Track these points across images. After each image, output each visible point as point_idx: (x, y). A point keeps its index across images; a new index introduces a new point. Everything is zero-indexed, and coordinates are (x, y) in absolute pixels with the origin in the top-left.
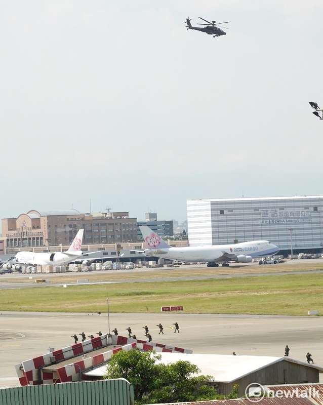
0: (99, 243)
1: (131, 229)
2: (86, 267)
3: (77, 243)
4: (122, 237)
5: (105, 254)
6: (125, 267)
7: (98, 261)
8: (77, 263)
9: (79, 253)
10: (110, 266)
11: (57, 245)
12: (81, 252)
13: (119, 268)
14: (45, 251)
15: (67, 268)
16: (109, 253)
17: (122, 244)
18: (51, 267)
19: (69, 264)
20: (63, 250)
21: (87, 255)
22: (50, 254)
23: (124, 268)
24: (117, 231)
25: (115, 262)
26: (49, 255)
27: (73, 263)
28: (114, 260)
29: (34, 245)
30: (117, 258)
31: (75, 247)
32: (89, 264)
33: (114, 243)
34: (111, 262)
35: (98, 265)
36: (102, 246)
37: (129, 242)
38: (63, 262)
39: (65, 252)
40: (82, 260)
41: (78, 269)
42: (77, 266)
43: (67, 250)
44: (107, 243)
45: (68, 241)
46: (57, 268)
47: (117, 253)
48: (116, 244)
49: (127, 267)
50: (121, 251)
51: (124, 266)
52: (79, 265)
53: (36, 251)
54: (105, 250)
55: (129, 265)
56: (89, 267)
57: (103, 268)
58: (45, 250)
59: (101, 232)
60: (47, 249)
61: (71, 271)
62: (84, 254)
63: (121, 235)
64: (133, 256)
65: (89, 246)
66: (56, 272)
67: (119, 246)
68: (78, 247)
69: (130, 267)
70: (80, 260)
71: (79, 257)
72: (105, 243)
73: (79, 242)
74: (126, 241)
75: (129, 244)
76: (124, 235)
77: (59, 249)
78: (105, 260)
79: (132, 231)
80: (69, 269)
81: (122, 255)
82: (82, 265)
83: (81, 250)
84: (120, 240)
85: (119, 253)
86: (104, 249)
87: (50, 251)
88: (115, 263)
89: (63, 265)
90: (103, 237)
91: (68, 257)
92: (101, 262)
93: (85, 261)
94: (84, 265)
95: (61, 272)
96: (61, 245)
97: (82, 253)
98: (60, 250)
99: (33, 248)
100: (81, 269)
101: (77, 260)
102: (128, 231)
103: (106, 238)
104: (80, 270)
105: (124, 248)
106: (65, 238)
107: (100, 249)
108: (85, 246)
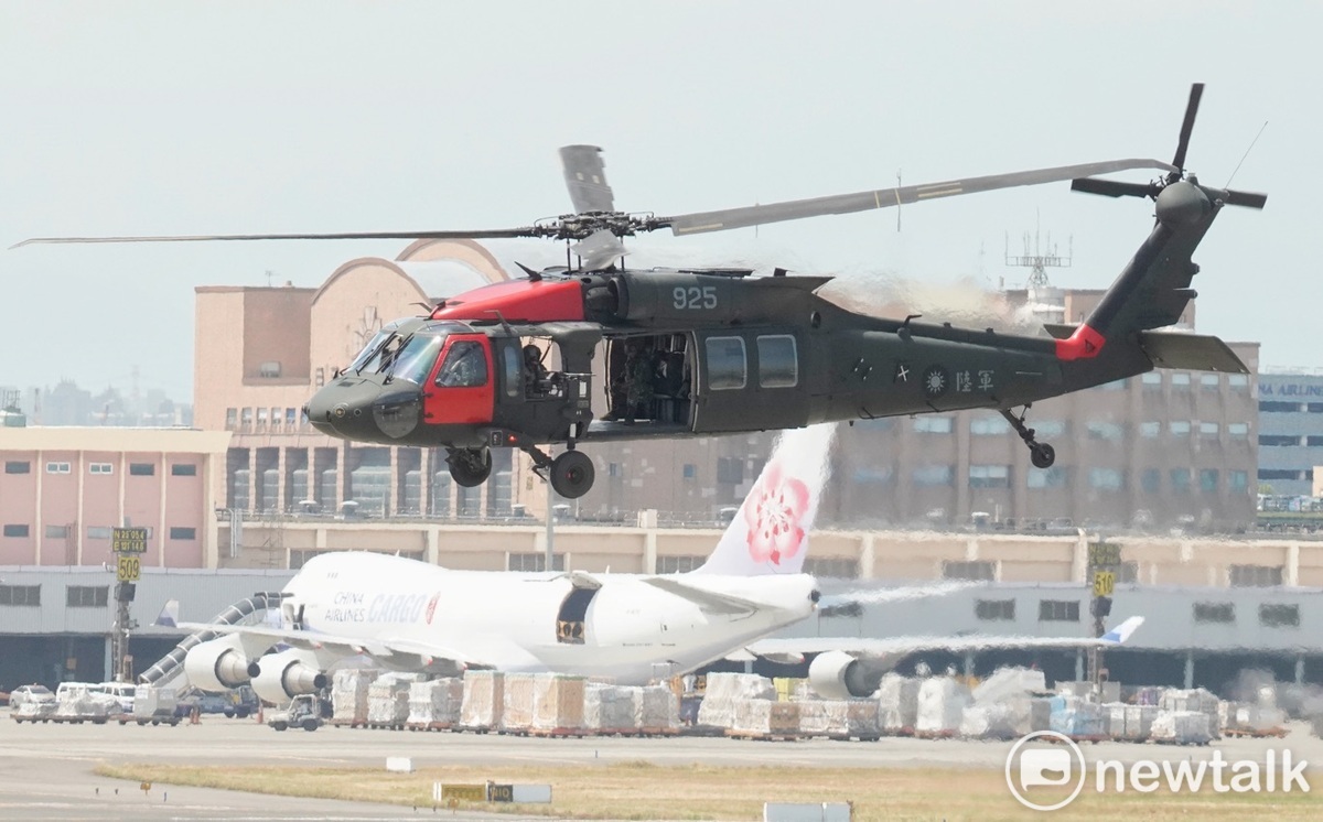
0: (949, 523)
1: (1209, 429)
2: (836, 710)
3: (773, 509)
4: (1137, 484)
5: (996, 611)
6: (1146, 723)
7: (939, 661)
8: (767, 667)
9: (790, 589)
10: (1025, 707)
11: (620, 521)
12: (808, 582)
13: (1092, 732)
14: (527, 561)
15: (691, 704)
16: (1028, 609)
17: (1134, 544)
18: (570, 691)
19: (702, 672)
20: (667, 563)
21: (853, 610)
22: (562, 588)
23: (1136, 729)
24: (1096, 435)
25: (1070, 676)
26: (554, 589)
27: (738, 667)
28: (1057, 665)
29: (437, 509)
30: (1085, 650)
31: (764, 543)
32: (858, 680)
33: (1070, 524)
34: (1035, 679)
35: (934, 691)
36: (972, 546)
37: (1191, 529)
38: (656, 655)
39: (678, 577)
40: (809, 645)
41: (775, 716)
42: (770, 695)
43: (700, 561)
44: (1010, 526)
45: (709, 492)
46: (605, 697)
47: (1085, 612)
48: (1082, 541)
49: (1164, 723)
50: (1119, 594)
51: (1136, 713)
52: (781, 684)
53: (454, 559)
54: (989, 575)
55: (1175, 707)
56: (862, 704)
57: (976, 719)
58: (522, 547)
59: (973, 437)
60: (541, 545)
61: (719, 733)
62: (823, 603)
63: (1125, 474)
64: (1216, 638)
65: (870, 541)
66: (601, 734)
67: (1104, 558)
68: (784, 540)
69: (1180, 724)
70: (793, 649)
71: (786, 626)
72: (998, 528)
73: (791, 501)
74: (1160, 525)
75: (1188, 547)
76: (1152, 476)
77: (633, 548)
78: (987, 662)
79: (1214, 442)
80: (707, 715)
81: (1126, 630)
82: (803, 687)
83: (808, 566)
84: (1120, 506)
85: (1102, 607)
86: (981, 570)
87: (558, 563)
88: (1065, 691)
89: (658, 674)
90: (980, 474)
91: (702, 619)
92: (960, 671)
93: (831, 661)
94: (825, 689)
95: (642, 734)
96: (647, 517)
97: (815, 596)
98: (641, 556)
99: (434, 530)
100: (795, 713)
101: (767, 647)
102: (1186, 440)
103: (1009, 483)
104: (786, 728)
105: (1149, 576)
106: (689, 471)
107: (956, 570)
108: (838, 539)
